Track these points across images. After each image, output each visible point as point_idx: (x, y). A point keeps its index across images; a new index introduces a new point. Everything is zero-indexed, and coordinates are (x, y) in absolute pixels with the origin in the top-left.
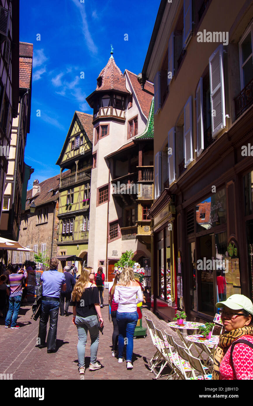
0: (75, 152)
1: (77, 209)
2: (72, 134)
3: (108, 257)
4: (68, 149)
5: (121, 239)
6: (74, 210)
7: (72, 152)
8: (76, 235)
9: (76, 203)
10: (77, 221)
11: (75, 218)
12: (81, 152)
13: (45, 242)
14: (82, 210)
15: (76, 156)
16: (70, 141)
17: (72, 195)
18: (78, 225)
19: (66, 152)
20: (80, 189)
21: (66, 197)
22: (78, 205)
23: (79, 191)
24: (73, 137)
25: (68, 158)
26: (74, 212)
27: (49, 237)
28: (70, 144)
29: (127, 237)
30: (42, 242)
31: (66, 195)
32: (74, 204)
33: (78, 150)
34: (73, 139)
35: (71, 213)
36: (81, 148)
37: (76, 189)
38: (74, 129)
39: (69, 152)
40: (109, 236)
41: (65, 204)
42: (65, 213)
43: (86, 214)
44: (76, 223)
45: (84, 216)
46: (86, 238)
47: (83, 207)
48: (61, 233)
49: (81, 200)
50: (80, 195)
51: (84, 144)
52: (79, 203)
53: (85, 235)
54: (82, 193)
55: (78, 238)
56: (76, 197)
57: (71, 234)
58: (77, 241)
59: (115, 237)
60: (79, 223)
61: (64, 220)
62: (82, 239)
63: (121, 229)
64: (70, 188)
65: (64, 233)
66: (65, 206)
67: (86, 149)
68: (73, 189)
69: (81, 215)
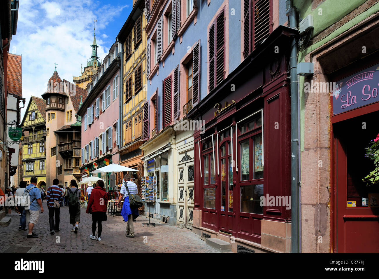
0: (32, 122)
1: (35, 156)
2: (29, 110)
4: (27, 119)
6: (33, 157)
7: (30, 122)
9: (35, 153)
10: (36, 163)
11: (34, 162)
12: (36, 123)
15: (33, 125)
16: (28, 114)
17: (32, 148)
18: (37, 166)
19: (26, 121)
20: (37, 145)
21: (27, 149)
24: (30, 112)
25: (27, 125)
28: (28, 116)
29: (67, 174)
31: (27, 147)
32: (33, 154)
33: (34, 121)
34: (30, 113)
35: (31, 159)
36: (36, 120)
37: (34, 145)
38: (30, 107)
39: (28, 121)
40: (58, 174)
42: (27, 159)
43: (41, 160)
44: (35, 165)
45: (40, 161)
46: (42, 174)
47: (39, 155)
48: (25, 170)
49: (38, 152)
50: (37, 148)
51: (38, 118)
52: (37, 153)
53: (42, 172)
54: (38, 147)
55: (37, 173)
56: (34, 149)
57: (32, 171)
58: (37, 175)
59: (60, 174)
60: (37, 165)
61: (27, 162)
62: (40, 174)
63: (63, 169)
64: (30, 144)
65: (27, 170)
66: (27, 154)
67: (40, 122)
68: (32, 144)
69: (38, 160)
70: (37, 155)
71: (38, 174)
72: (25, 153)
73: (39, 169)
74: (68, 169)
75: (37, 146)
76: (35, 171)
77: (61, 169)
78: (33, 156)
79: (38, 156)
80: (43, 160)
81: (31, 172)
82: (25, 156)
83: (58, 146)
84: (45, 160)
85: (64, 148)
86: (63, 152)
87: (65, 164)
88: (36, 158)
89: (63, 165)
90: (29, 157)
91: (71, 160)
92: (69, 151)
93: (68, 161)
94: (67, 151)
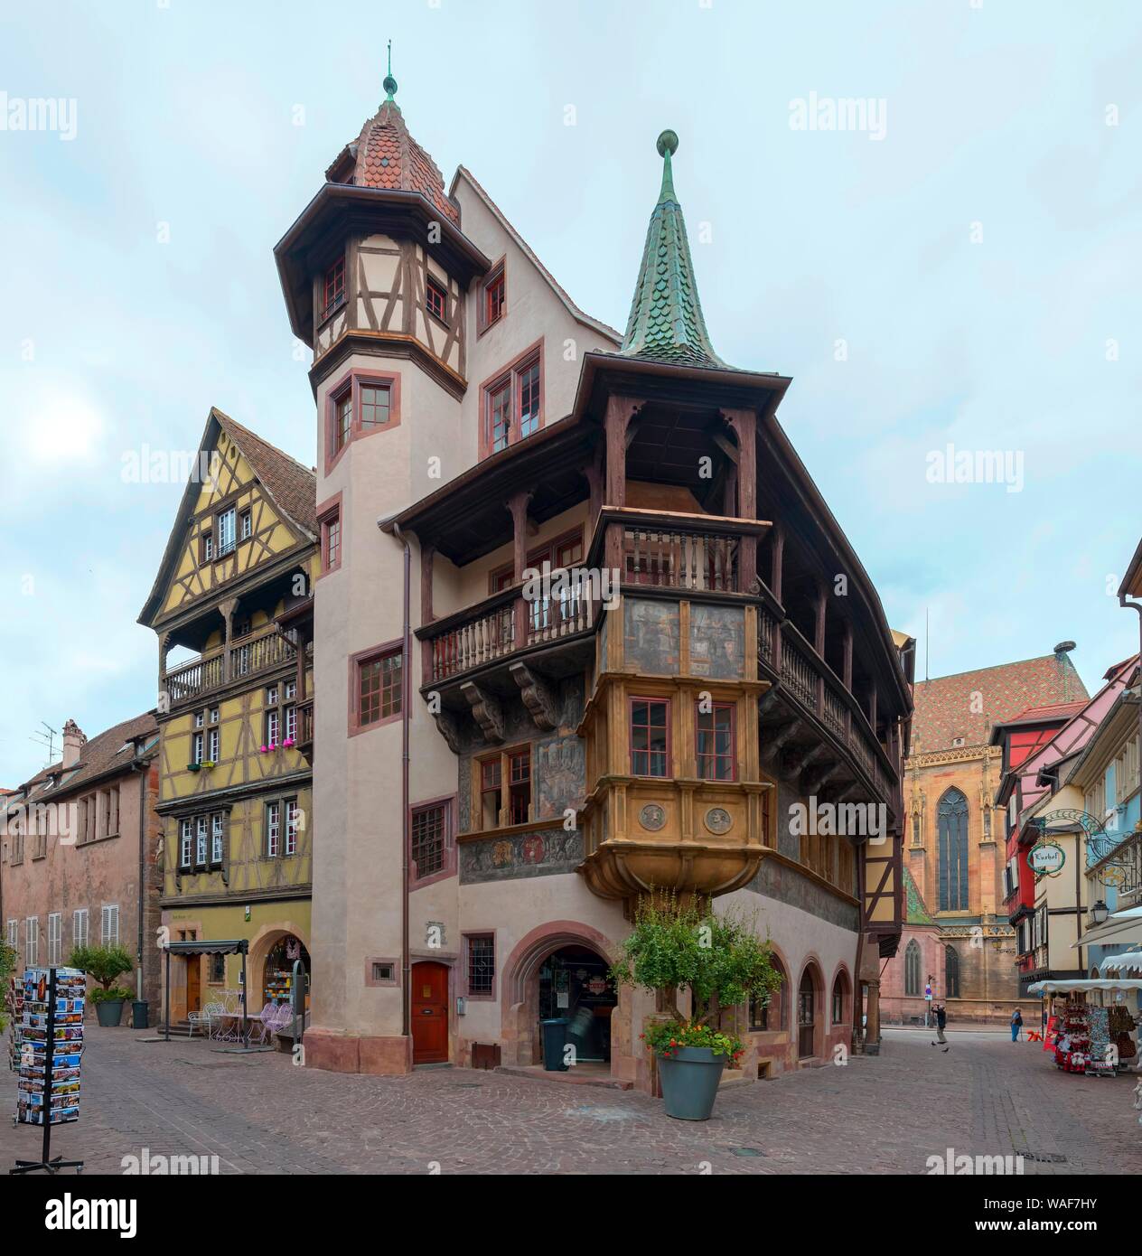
0: (219, 569)
1: (238, 778)
3: (410, 947)
5: (455, 879)
6: (225, 785)
7: (205, 572)
8: (236, 875)
10: (238, 822)
11: (229, 810)
12: (241, 568)
13: (113, 902)
14: (259, 781)
17: (214, 730)
20: (246, 705)
21: (187, 740)
22: (239, 765)
23: (240, 716)
25: (189, 598)
26: (225, 791)
27: (127, 885)
29: (490, 871)
30: (103, 902)
31: (184, 734)
32: (224, 763)
33: (229, 563)
35: (214, 794)
36: (243, 551)
37: (230, 708)
39: (193, 574)
40: (413, 863)
41: (184, 762)
42: (185, 797)
43: (275, 797)
44: (236, 832)
45: (269, 804)
46: (282, 883)
47: (259, 769)
48: (174, 866)
49: (251, 747)
50: (246, 727)
51: (256, 537)
52: (245, 757)
53: (278, 870)
55: (247, 883)
56: (229, 735)
57: (216, 868)
58: (244, 893)
59: (431, 869)
60: (248, 829)
61: (182, 819)
62: (264, 885)
63: (455, 839)
64: (203, 708)
65: (184, 865)
66: (185, 772)
67: (266, 555)
68: (218, 707)
69: (254, 800)
70: (246, 768)
71: (253, 885)
72: (174, 768)
73: (259, 852)
74: (503, 826)
76: (233, 869)
77: (440, 832)
78: (221, 780)
79: (255, 774)
80: (290, 794)
81: (209, 872)
82: (172, 783)
83: (414, 639)
84: (301, 794)
85: (478, 649)
86: (470, 684)
87: (464, 799)
88: (241, 785)
89: (450, 799)
90: (198, 785)
91: (532, 751)
92: (529, 656)
93: (499, 769)
94: (509, 666)
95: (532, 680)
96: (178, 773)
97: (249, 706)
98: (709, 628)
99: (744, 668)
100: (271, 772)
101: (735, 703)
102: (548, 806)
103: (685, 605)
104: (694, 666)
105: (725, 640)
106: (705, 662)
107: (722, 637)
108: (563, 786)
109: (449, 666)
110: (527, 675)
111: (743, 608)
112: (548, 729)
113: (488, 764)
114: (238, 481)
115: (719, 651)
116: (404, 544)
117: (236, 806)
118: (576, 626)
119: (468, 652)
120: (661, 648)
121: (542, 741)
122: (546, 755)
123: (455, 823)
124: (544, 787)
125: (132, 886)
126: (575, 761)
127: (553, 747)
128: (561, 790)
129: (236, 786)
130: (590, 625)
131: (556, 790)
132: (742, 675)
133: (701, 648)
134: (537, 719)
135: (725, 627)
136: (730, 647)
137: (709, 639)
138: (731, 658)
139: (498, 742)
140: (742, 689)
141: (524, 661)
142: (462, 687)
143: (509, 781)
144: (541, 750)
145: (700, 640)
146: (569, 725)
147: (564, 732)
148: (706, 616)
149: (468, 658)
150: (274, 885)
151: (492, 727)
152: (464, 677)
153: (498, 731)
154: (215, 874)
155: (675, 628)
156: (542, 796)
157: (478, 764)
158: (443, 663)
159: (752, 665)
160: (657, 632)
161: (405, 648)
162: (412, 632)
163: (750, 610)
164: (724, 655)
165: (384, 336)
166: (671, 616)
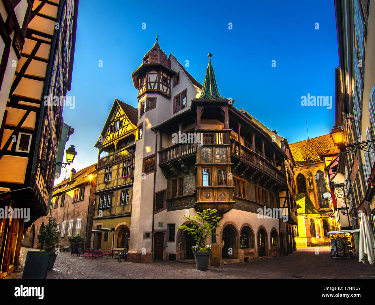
0: (115, 134)
2: (112, 120)
3: (154, 228)
4: (107, 133)
5: (166, 210)
6: (112, 187)
7: (111, 135)
10: (114, 196)
11: (112, 193)
12: (120, 134)
13: (80, 218)
14: (120, 185)
15: (115, 138)
16: (110, 126)
17: (110, 173)
18: (116, 200)
19: (105, 136)
21: (104, 175)
22: (116, 181)
23: (116, 169)
24: (112, 122)
25: (107, 141)
27: (84, 213)
28: (109, 128)
29: (174, 208)
30: (77, 218)
32: (112, 181)
33: (117, 133)
34: (112, 124)
35: (109, 189)
36: (120, 130)
37: (115, 167)
38: (113, 116)
39: (108, 135)
40: (156, 207)
42: (102, 190)
43: (124, 189)
44: (114, 199)
45: (122, 191)
46: (124, 212)
47: (121, 183)
48: (97, 208)
49: (119, 177)
50: (118, 172)
51: (123, 127)
52: (118, 179)
53: (123, 208)
54: (121, 171)
55: (115, 212)
56: (114, 174)
57: (107, 208)
58: (114, 215)
59: (160, 208)
60: (117, 198)
61: (101, 196)
62: (120, 212)
63: (166, 200)
64: (108, 167)
65: (100, 208)
66: (102, 183)
67: (126, 131)
68: (112, 167)
69: (119, 190)
71: (117, 212)
72: (100, 182)
73: (119, 204)
74: (177, 197)
75: (118, 169)
76: (112, 209)
80: (127, 189)
81: (106, 210)
82: (99, 186)
83: (158, 153)
84: (130, 188)
85: (171, 156)
86: (170, 164)
87: (169, 190)
88: (116, 186)
89: (165, 190)
90: (105, 187)
91: (184, 178)
92: (182, 158)
93: (176, 183)
94: (178, 160)
95: (183, 163)
96: (100, 184)
97: (119, 167)
98: (219, 152)
99: (227, 160)
100: (123, 183)
101: (226, 168)
102: (187, 191)
103: (214, 148)
104: (216, 160)
105: (223, 155)
106: (219, 160)
107: (222, 154)
108: (191, 187)
109: (165, 159)
110: (182, 162)
111: (227, 147)
112: (188, 173)
113: (174, 182)
114: (120, 114)
115: (222, 157)
116: (156, 133)
117: (114, 192)
118: (192, 151)
119: (169, 156)
120: (209, 157)
121: (186, 176)
122: (187, 179)
123: (166, 196)
124: (186, 187)
125: (86, 213)
126: (193, 181)
127: (188, 178)
128: (190, 188)
129: (115, 187)
130: (195, 151)
131: (189, 188)
132: (227, 162)
133: (218, 156)
134: (185, 171)
135: (223, 152)
136: (224, 156)
137: (219, 154)
138: (224, 158)
139: (176, 176)
140: (227, 165)
141: (181, 159)
142: (168, 164)
143: (179, 186)
144: (186, 178)
145: (217, 155)
146: (192, 172)
147: (191, 174)
148: (219, 149)
149: (169, 158)
150: (122, 212)
151: (175, 173)
152: (168, 162)
153: (176, 174)
154: (108, 210)
155: (212, 153)
156: (186, 189)
157: (172, 181)
158: (164, 159)
159: (229, 159)
160: (208, 154)
161: (156, 156)
162: (157, 152)
163: (228, 148)
164: (223, 158)
165: (153, 90)
166: (211, 150)
